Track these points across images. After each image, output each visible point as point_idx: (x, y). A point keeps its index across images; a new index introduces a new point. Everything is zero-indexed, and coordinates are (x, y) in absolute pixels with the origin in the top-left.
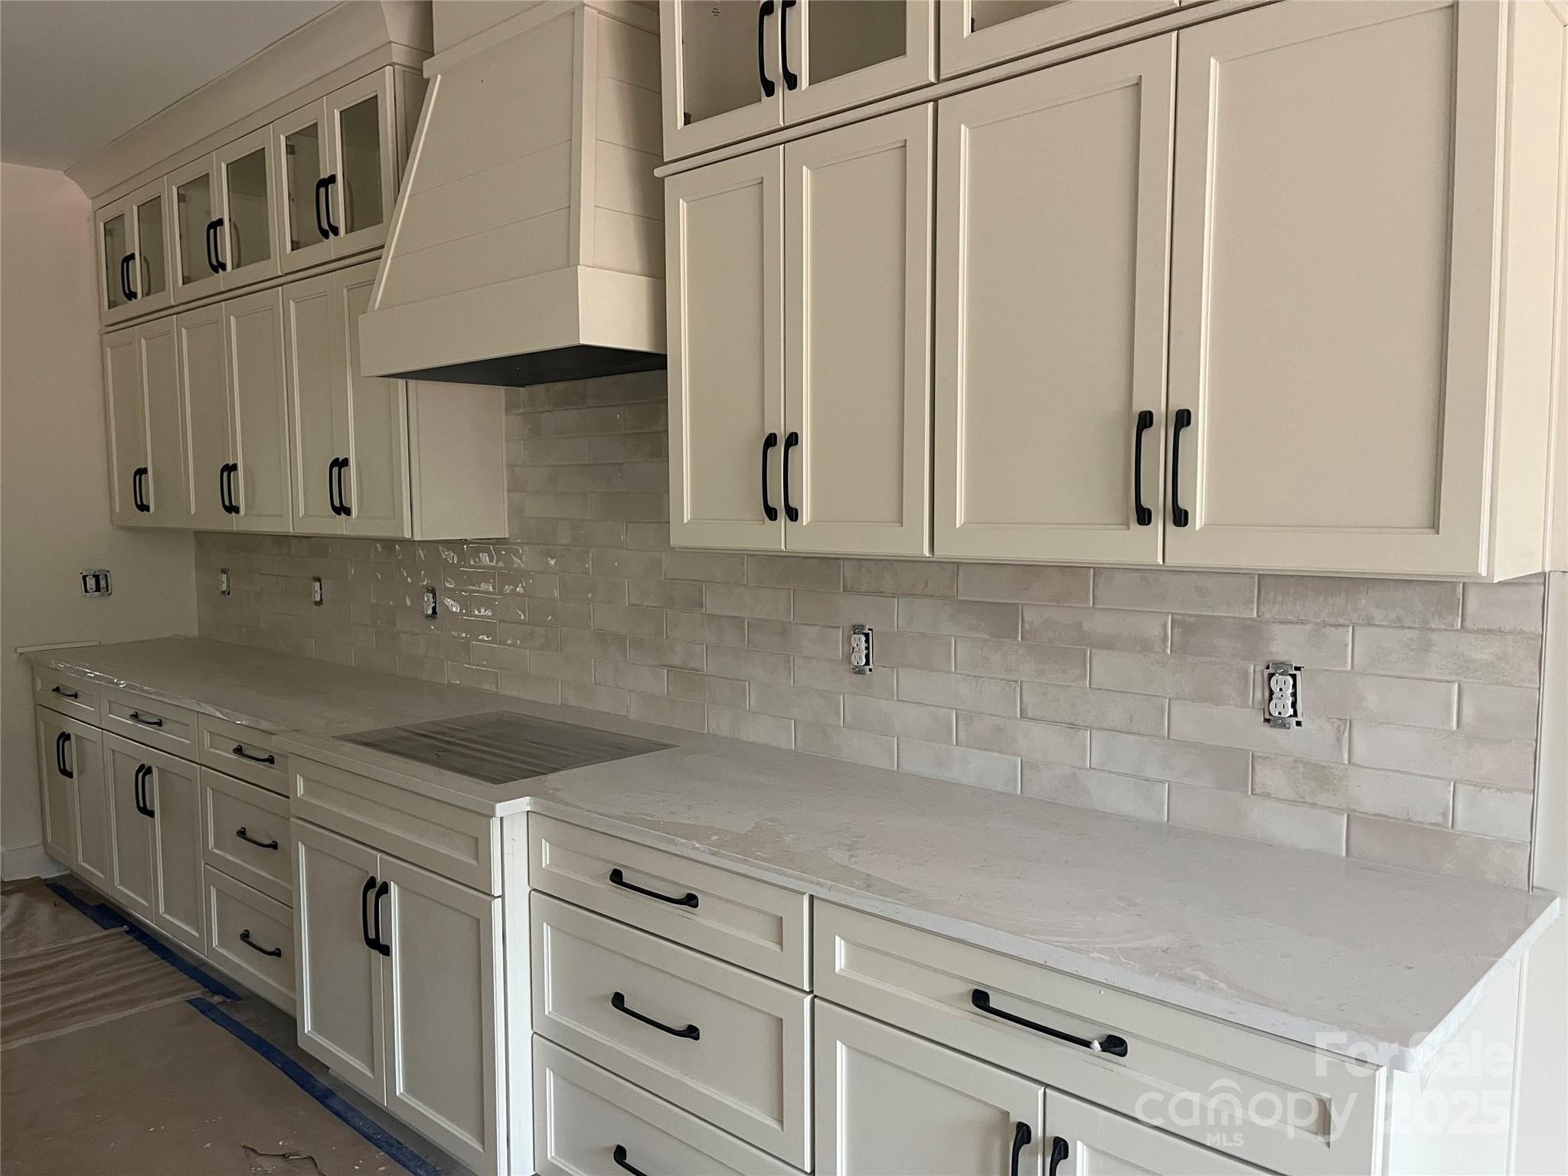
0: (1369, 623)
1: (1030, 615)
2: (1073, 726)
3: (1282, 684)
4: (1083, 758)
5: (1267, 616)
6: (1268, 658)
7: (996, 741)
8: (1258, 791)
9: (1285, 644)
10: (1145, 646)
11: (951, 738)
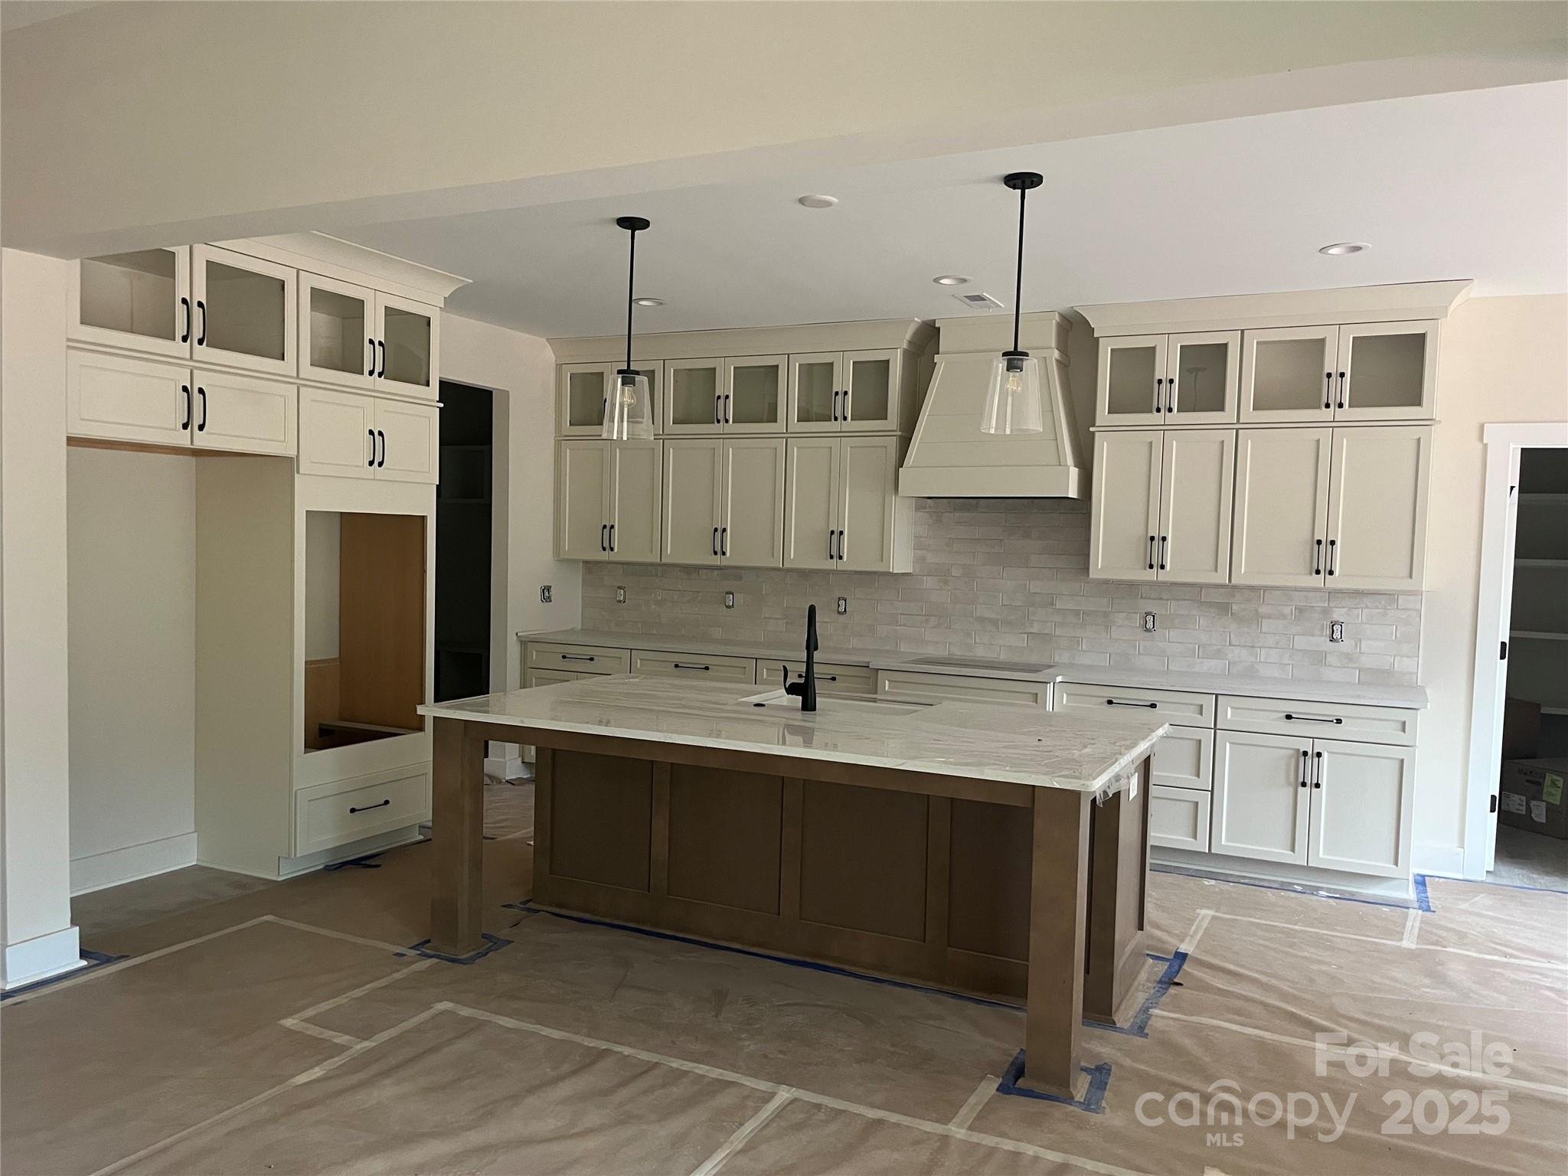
0: (1367, 607)
1: (1235, 607)
2: (1253, 647)
3: (1337, 628)
4: (1257, 659)
5: (1332, 606)
6: (1333, 620)
7: (1218, 654)
8: (1327, 664)
9: (1338, 615)
10: (1284, 617)
11: (1195, 655)
